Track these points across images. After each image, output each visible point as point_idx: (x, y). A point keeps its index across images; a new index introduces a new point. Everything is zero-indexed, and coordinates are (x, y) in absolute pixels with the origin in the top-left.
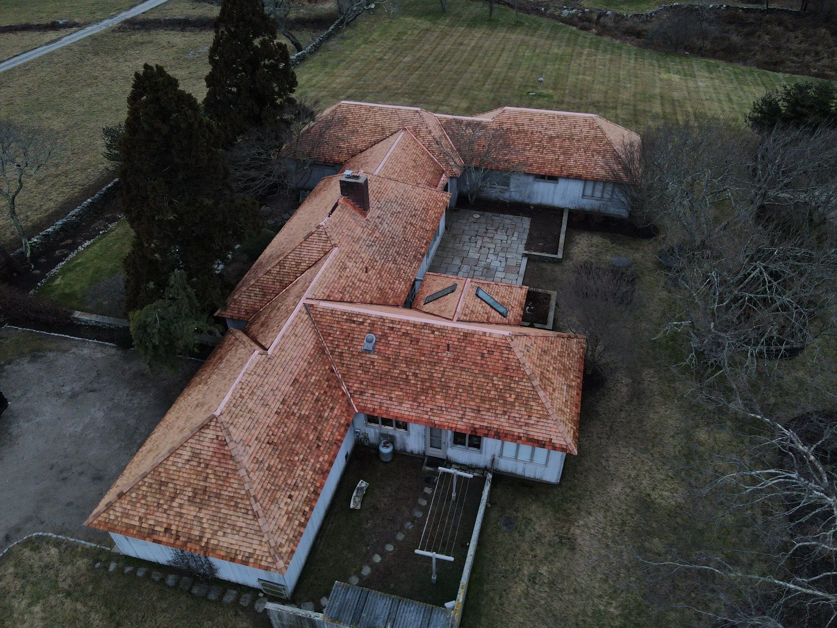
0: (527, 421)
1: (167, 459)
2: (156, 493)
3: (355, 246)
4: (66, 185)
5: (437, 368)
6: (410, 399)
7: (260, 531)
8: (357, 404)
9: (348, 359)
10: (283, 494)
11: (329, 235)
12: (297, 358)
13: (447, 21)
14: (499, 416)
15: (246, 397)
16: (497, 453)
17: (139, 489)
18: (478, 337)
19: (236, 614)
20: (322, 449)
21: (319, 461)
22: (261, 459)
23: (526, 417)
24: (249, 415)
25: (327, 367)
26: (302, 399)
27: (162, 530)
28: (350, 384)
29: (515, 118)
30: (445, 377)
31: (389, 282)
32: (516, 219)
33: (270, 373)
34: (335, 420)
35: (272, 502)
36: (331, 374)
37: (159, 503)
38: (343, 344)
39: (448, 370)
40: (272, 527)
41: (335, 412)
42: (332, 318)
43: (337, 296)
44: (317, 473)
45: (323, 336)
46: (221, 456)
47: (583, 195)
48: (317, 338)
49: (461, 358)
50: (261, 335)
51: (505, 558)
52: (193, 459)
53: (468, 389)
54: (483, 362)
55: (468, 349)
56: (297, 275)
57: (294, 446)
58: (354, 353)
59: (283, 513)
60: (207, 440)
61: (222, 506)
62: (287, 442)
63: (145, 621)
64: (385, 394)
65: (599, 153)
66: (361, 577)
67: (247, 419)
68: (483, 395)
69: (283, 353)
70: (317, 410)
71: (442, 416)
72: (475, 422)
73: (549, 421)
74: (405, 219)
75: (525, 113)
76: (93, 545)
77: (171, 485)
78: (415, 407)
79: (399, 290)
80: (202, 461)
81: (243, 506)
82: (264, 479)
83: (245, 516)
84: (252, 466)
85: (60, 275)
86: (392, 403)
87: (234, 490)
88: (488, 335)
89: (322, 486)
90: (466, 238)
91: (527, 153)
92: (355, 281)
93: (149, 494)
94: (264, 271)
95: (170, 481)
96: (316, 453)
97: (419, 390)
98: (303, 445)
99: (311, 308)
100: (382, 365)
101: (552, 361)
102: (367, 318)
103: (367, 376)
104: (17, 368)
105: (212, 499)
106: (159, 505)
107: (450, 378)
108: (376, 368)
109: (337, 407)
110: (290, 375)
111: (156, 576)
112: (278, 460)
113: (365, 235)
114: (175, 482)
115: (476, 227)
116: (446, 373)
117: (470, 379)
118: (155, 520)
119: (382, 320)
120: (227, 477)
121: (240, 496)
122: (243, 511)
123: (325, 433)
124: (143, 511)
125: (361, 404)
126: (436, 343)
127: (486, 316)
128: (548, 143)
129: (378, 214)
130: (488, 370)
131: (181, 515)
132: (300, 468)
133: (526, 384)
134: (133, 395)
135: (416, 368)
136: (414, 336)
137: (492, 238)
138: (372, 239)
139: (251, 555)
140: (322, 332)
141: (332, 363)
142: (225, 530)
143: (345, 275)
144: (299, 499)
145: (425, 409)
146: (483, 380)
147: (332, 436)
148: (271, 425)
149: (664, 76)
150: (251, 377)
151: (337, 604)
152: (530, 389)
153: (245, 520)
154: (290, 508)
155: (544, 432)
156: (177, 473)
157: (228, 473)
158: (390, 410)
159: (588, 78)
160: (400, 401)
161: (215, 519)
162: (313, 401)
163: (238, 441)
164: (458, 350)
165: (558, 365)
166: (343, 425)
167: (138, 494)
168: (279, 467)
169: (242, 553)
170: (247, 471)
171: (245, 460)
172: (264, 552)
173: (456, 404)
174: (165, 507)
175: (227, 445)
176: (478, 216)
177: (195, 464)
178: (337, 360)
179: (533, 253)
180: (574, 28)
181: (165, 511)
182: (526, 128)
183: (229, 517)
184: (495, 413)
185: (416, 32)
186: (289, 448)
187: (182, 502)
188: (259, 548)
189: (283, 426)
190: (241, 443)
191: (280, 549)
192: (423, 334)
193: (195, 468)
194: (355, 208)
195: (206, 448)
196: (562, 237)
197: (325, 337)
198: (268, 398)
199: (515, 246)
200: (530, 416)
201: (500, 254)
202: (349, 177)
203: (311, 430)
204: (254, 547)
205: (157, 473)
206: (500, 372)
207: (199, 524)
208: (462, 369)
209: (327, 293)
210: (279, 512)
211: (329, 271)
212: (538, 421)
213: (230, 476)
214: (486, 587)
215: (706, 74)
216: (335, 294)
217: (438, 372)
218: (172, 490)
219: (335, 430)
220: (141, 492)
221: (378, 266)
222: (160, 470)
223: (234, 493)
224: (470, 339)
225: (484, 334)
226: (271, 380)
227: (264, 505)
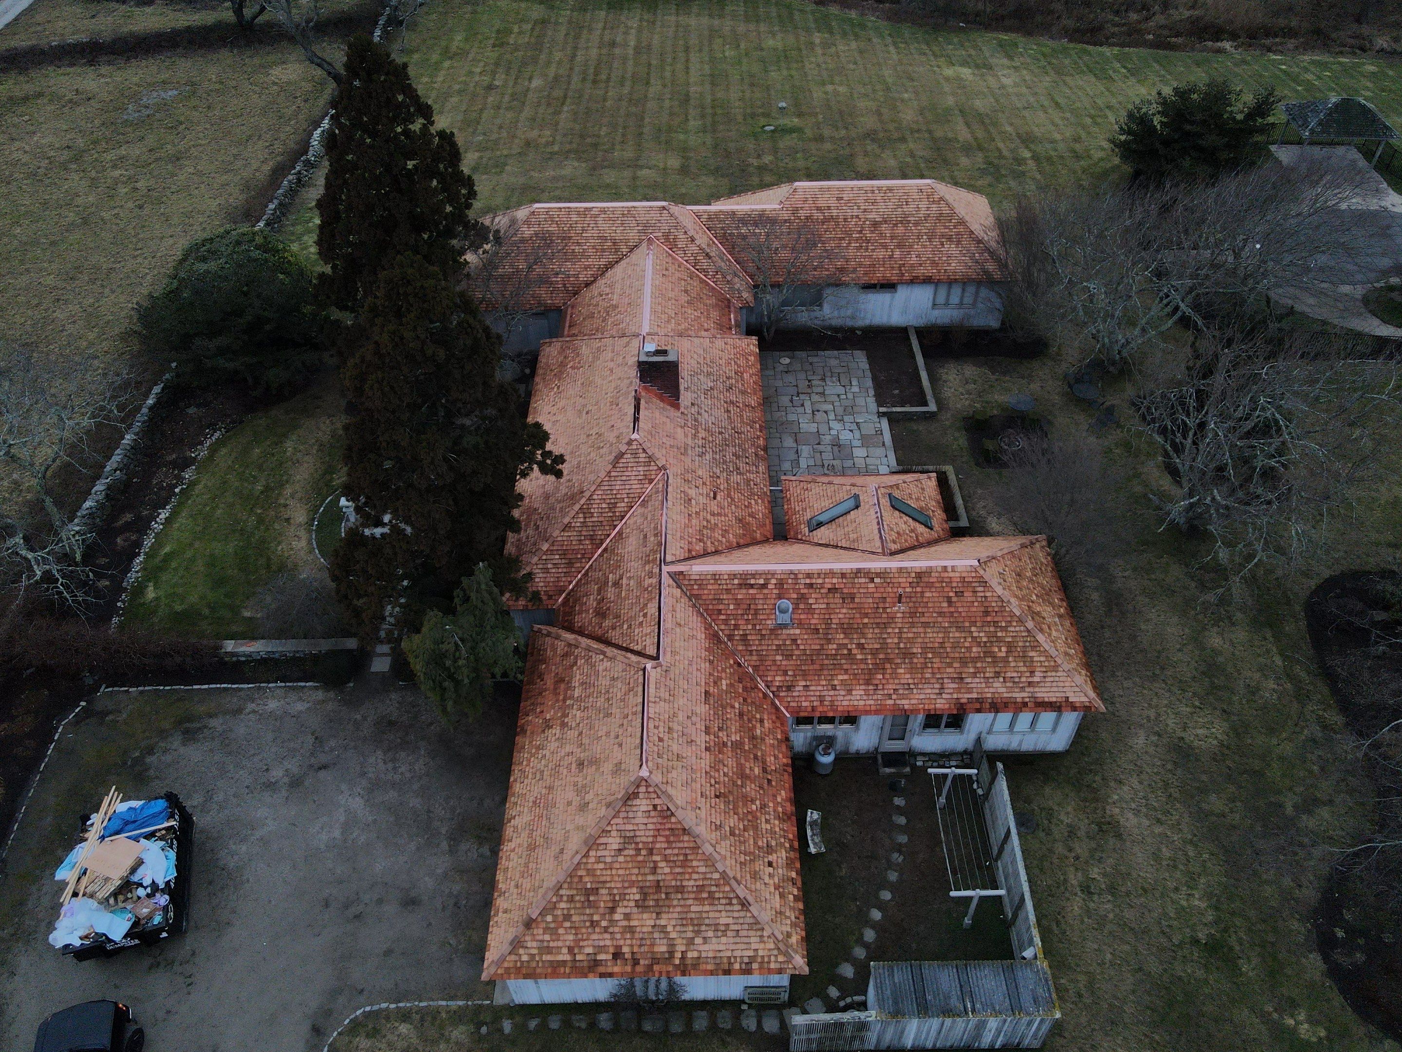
0: (1030, 680)
1: (586, 855)
2: (583, 908)
3: (686, 460)
5: (890, 630)
6: (862, 682)
7: (757, 923)
8: (786, 704)
9: (757, 642)
10: (761, 862)
11: (650, 452)
12: (695, 659)
14: (991, 680)
15: (667, 738)
16: (986, 729)
17: (555, 908)
18: (937, 574)
19: (724, 1043)
20: (774, 784)
21: (779, 803)
22: (718, 823)
23: (1028, 674)
24: (680, 764)
25: (732, 662)
26: (725, 719)
27: (610, 957)
28: (769, 679)
29: (815, 199)
30: (904, 641)
31: (745, 506)
32: (845, 356)
33: (676, 692)
34: (772, 737)
35: (755, 878)
36: (740, 670)
37: (592, 922)
38: (743, 622)
39: (905, 630)
40: (768, 913)
41: (766, 724)
42: (716, 587)
43: (697, 549)
44: (784, 821)
45: (710, 616)
46: (667, 833)
47: (934, 304)
48: (703, 620)
49: (920, 610)
50: (615, 634)
51: (1041, 870)
52: (627, 846)
53: (939, 651)
54: (952, 609)
55: (927, 594)
57: (744, 790)
58: (764, 632)
59: (772, 889)
60: (640, 814)
61: (690, 902)
62: (735, 788)
64: (824, 683)
65: (950, 239)
66: (866, 946)
67: (680, 770)
68: (962, 655)
69: (678, 658)
70: (746, 730)
71: (912, 697)
72: (960, 696)
73: (1059, 674)
74: (722, 397)
75: (829, 189)
76: (461, 1003)
77: (603, 891)
78: (871, 692)
79: (761, 515)
80: (641, 846)
81: (721, 895)
82: (733, 849)
83: (728, 908)
84: (713, 835)
85: (149, 580)
86: (837, 693)
87: (701, 876)
88: (950, 569)
90: (785, 400)
92: (709, 517)
93: (572, 912)
95: (600, 885)
96: (771, 792)
97: (871, 666)
98: (753, 786)
99: (681, 578)
100: (809, 642)
101: (1031, 586)
102: (769, 576)
103: (792, 663)
104: (168, 758)
105: (673, 896)
107: (911, 641)
108: (802, 647)
109: (766, 717)
110: (698, 688)
111: (580, 1021)
112: (736, 817)
113: (690, 439)
114: (608, 885)
115: (790, 378)
116: (904, 636)
117: (939, 638)
118: (594, 947)
119: (792, 576)
120: (687, 860)
121: (713, 883)
122: (723, 901)
123: (769, 760)
124: (571, 937)
125: (792, 704)
126: (880, 595)
128: (872, 232)
129: (690, 399)
130: (961, 619)
131: (631, 930)
132: (763, 820)
133: (1017, 629)
135: (859, 635)
136: (845, 591)
137: (823, 394)
138: (700, 444)
139: (752, 959)
140: (706, 610)
141: (735, 653)
142: (704, 934)
143: (694, 510)
144: (781, 865)
145: (886, 692)
146: (957, 635)
147: (776, 762)
148: (708, 769)
149: (949, 72)
150: (658, 705)
151: (889, 992)
152: (1023, 634)
153: (729, 914)
154: (776, 879)
155: (1056, 689)
156: (609, 872)
157: (686, 855)
158: (836, 703)
159: (841, 89)
160: (847, 687)
161: (685, 922)
162: (737, 718)
163: (684, 806)
164: (914, 599)
165: (1039, 589)
166: (782, 741)
167: (555, 916)
168: (741, 826)
169: (738, 960)
170: (710, 844)
171: (702, 830)
172: (770, 950)
173: (928, 676)
174: (604, 923)
175: (672, 814)
176: (788, 361)
177: (632, 852)
179: (895, 409)
181: (606, 930)
182: (835, 212)
183: (704, 915)
184: (984, 677)
186: (740, 795)
187: (628, 910)
188: (762, 946)
189: (721, 766)
190: (689, 807)
191: (789, 940)
192: (857, 586)
193: (634, 859)
194: (662, 400)
195: (642, 827)
196: (924, 375)
198: (689, 731)
199: (860, 401)
200: (1032, 672)
201: (846, 418)
202: (651, 353)
203: (752, 761)
204: (754, 946)
206: (978, 619)
207: (662, 935)
208: (926, 625)
209: (686, 547)
210: (768, 890)
212: (1044, 677)
213: (689, 857)
215: (1005, 61)
216: (694, 545)
217: (892, 635)
218: (608, 898)
220: (559, 912)
221: (723, 483)
222: (580, 873)
223: (703, 879)
224: (926, 580)
225: (945, 568)
226: (681, 703)
227: (748, 886)
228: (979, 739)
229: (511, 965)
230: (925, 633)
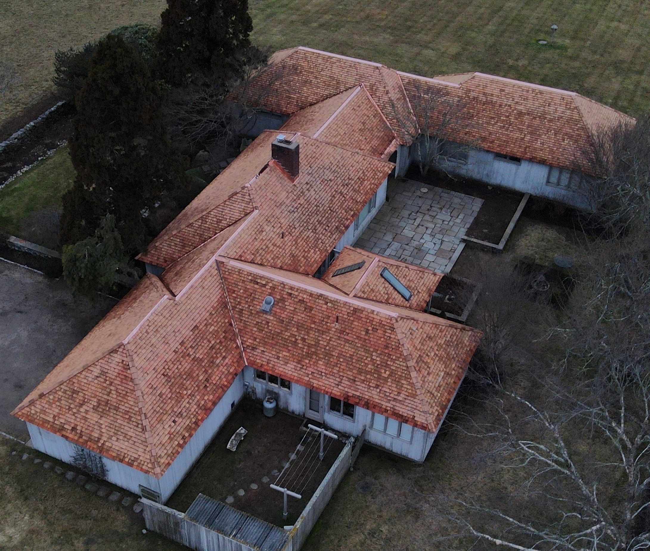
0: (396, 397)
1: (81, 373)
2: (68, 398)
3: (276, 211)
4: (10, 101)
5: (324, 336)
6: (295, 360)
7: (146, 442)
8: (248, 357)
9: (247, 316)
10: (169, 418)
11: (252, 196)
12: (201, 308)
14: (372, 388)
15: (151, 333)
16: (368, 423)
17: (56, 393)
18: (366, 314)
19: (118, 510)
20: (208, 389)
21: (204, 399)
22: (155, 386)
23: (396, 393)
24: (151, 349)
25: (227, 321)
26: (199, 344)
27: (70, 428)
28: (245, 339)
29: (485, 86)
30: (330, 346)
31: (304, 250)
33: (175, 317)
34: (225, 368)
35: (159, 422)
36: (229, 327)
37: (70, 407)
38: (244, 302)
39: (333, 340)
40: (155, 440)
41: (227, 361)
42: (238, 277)
43: (248, 257)
44: (201, 408)
45: (228, 292)
46: (123, 377)
47: (547, 182)
48: (222, 293)
49: (347, 331)
50: (173, 283)
51: (353, 513)
52: (101, 376)
53: (349, 360)
54: (367, 338)
55: (355, 323)
56: (217, 232)
57: (185, 382)
58: (253, 312)
59: (167, 433)
60: (114, 362)
61: (118, 417)
62: (179, 378)
63: (47, 500)
64: (274, 353)
65: (571, 137)
67: (149, 351)
68: (361, 367)
69: (189, 302)
70: (210, 356)
71: (320, 380)
72: (349, 391)
73: (415, 400)
74: (335, 187)
75: (497, 82)
76: (11, 437)
77: (80, 394)
78: (298, 369)
79: (313, 260)
80: (108, 379)
81: (135, 420)
82: (155, 402)
83: (135, 428)
84: (147, 390)
86: (278, 361)
87: (130, 406)
88: (375, 313)
89: (202, 420)
90: (406, 213)
92: (269, 245)
93: (63, 398)
94: (187, 224)
95: (81, 391)
96: (203, 392)
97: (304, 353)
98: (193, 383)
99: (222, 265)
100: (276, 326)
101: (436, 348)
102: (269, 281)
103: (261, 335)
105: (112, 411)
106: (70, 409)
107: (334, 348)
108: (270, 328)
109: (229, 357)
110: (192, 322)
111: (59, 470)
112: (169, 390)
113: (289, 200)
114: (84, 392)
115: (420, 202)
116: (331, 342)
117: (351, 351)
118: (65, 420)
119: (282, 285)
120: (126, 395)
121: (134, 412)
122: (134, 424)
123: (214, 377)
124: (57, 411)
125: (251, 358)
126: (327, 314)
127: (386, 296)
128: (516, 119)
129: (307, 180)
130: (369, 345)
131: (85, 419)
132: (187, 401)
133: (401, 363)
134: (53, 322)
135: (305, 333)
136: (308, 304)
137: (434, 217)
138: (295, 206)
139: (136, 459)
140: (227, 288)
141: (233, 317)
142: (118, 436)
143: (261, 238)
144: (181, 425)
145: (307, 371)
146: (363, 354)
147: (219, 381)
148: (168, 360)
150: (157, 317)
151: (198, 509)
152: (404, 368)
153: (135, 432)
154: (173, 430)
155: (409, 409)
156: (87, 386)
157: (127, 392)
158: (276, 367)
160: (286, 361)
161: (112, 426)
162: (208, 348)
163: (138, 368)
164: (346, 323)
165: (442, 353)
166: (231, 373)
167: (54, 397)
168: (169, 396)
169: (129, 457)
170: (142, 393)
171: (142, 384)
172: (146, 458)
173: (335, 371)
174: (75, 410)
175: (129, 369)
177: (103, 380)
178: (236, 316)
179: (472, 240)
181: (74, 414)
182: (495, 99)
183: (122, 427)
184: (369, 385)
186: (180, 382)
187: (88, 409)
188: (143, 455)
189: (178, 363)
190: (141, 370)
191: (159, 459)
192: (317, 304)
193: (102, 384)
194: (284, 172)
195: (113, 369)
196: (511, 226)
197: (230, 293)
198: (169, 338)
199: (456, 229)
200: (399, 393)
201: (438, 236)
202: (281, 141)
203: (201, 372)
204: (139, 453)
205: (71, 383)
206: (380, 349)
207: (98, 428)
208: (347, 341)
209: (240, 253)
210: (163, 431)
211: (246, 232)
212: (405, 399)
213: (128, 394)
214: (329, 532)
216: (247, 254)
217: (325, 340)
218: (82, 398)
219: (223, 376)
220: (57, 396)
221: (296, 233)
222: (74, 380)
223: (130, 408)
224: (359, 314)
225: (373, 312)
226: (174, 323)
227: (152, 422)
228: (364, 430)
229: (26, 412)
230: (344, 346)
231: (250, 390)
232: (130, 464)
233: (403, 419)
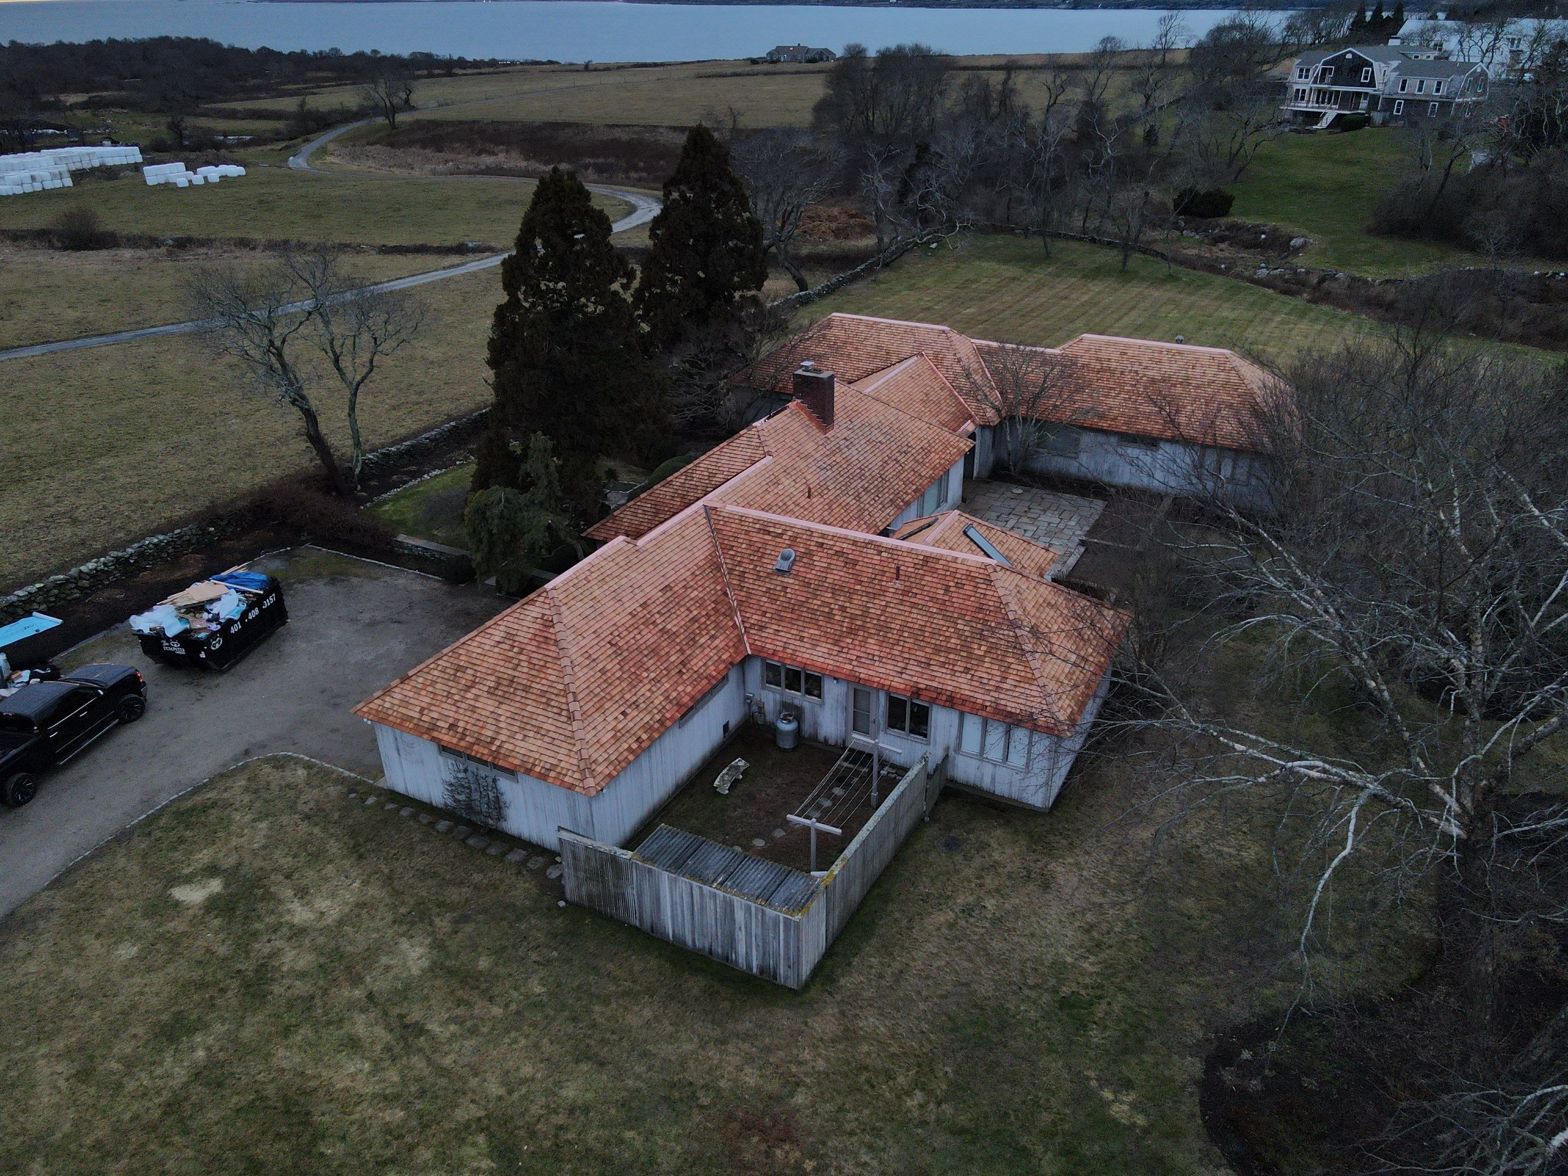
0: (1000, 685)
1: (472, 638)
3: (799, 463)
4: (427, 412)
5: (876, 601)
6: (829, 640)
7: (572, 737)
8: (752, 641)
9: (751, 581)
10: (616, 706)
11: (762, 439)
12: (677, 563)
13: (1050, 270)
14: (958, 674)
16: (952, 743)
18: (945, 563)
19: (519, 874)
20: (685, 677)
21: (676, 690)
22: (594, 657)
23: (999, 679)
24: (592, 603)
25: (718, 588)
26: (672, 611)
27: (447, 726)
28: (747, 615)
29: (1099, 350)
30: (887, 615)
32: (1082, 501)
33: (634, 568)
34: (714, 652)
35: (597, 709)
36: (723, 597)
37: (449, 693)
38: (747, 561)
39: (892, 605)
41: (717, 642)
42: (739, 527)
44: (670, 701)
45: (722, 548)
46: (541, 639)
48: (712, 549)
49: (914, 591)
51: (933, 881)
52: (506, 641)
53: (919, 635)
54: (946, 598)
55: (928, 579)
57: (645, 659)
58: (761, 574)
59: (609, 728)
60: (529, 618)
61: (529, 701)
62: (636, 652)
63: (397, 859)
64: (794, 632)
67: (587, 606)
68: (938, 642)
69: (658, 551)
70: (689, 631)
71: (872, 667)
72: (920, 680)
73: (1032, 688)
74: (889, 452)
76: (353, 775)
77: (470, 671)
78: (835, 653)
80: (516, 644)
81: (556, 704)
82: (593, 679)
83: (556, 717)
84: (581, 659)
85: (391, 501)
86: (802, 644)
87: (549, 683)
88: (960, 561)
90: (992, 514)
91: (1110, 402)
92: (788, 503)
93: (439, 680)
95: (470, 665)
96: (675, 679)
97: (844, 629)
98: (659, 663)
99: (715, 512)
100: (798, 593)
101: (1060, 620)
102: (788, 528)
103: (773, 606)
104: (309, 588)
105: (519, 693)
106: (449, 695)
107: (893, 617)
108: (789, 596)
110: (662, 579)
111: (425, 818)
112: (618, 666)
113: (819, 454)
114: (476, 667)
115: (1013, 504)
116: (888, 609)
117: (922, 620)
118: (440, 713)
119: (808, 533)
120: (544, 666)
121: (555, 691)
122: (555, 710)
123: (695, 661)
124: (428, 700)
125: (757, 642)
126: (881, 568)
128: (1147, 388)
129: (846, 435)
130: (951, 609)
131: (473, 709)
132: (648, 687)
133: (1006, 632)
135: (846, 599)
136: (851, 556)
137: (1035, 519)
138: (828, 463)
139: (554, 767)
140: (721, 543)
141: (728, 584)
142: (527, 733)
143: (775, 491)
144: (635, 721)
145: (849, 656)
146: (942, 622)
147: (703, 667)
148: (619, 624)
150: (606, 561)
151: (656, 846)
152: (1011, 640)
153: (555, 723)
154: (621, 726)
155: (1024, 702)
156: (482, 657)
157: (546, 662)
158: (797, 654)
160: (814, 642)
161: (516, 717)
162: (687, 619)
163: (568, 626)
164: (912, 580)
165: (1070, 629)
166: (724, 661)
167: (425, 679)
168: (618, 674)
169: (542, 763)
170: (571, 663)
171: (573, 651)
172: (572, 764)
173: (896, 652)
174: (456, 697)
175: (553, 626)
176: (1020, 491)
177: (507, 647)
178: (735, 582)
179: (1096, 541)
180: (1271, 291)
181: (455, 703)
182: (1113, 365)
184: (952, 669)
185: (995, 280)
186: (638, 659)
187: (480, 693)
188: (566, 759)
189: (636, 632)
190: (573, 629)
191: (594, 766)
192: (864, 555)
193: (506, 652)
194: (811, 419)
195: (525, 629)
197: (725, 550)
198: (624, 594)
199: (1069, 531)
200: (1004, 678)
202: (807, 369)
203: (674, 650)
204: (560, 757)
205: (456, 655)
206: (969, 613)
207: (494, 722)
208: (914, 605)
210: (604, 724)
211: (752, 480)
212: (1015, 686)
213: (548, 665)
214: (891, 905)
217: (877, 607)
218: (471, 678)
219: (710, 663)
220: (430, 677)
221: (831, 495)
222: (461, 651)
223: (550, 686)
224: (932, 565)
225: (955, 560)
226: (633, 575)
227: (585, 708)
228: (946, 757)
229: (374, 708)
230: (911, 612)
231: (755, 708)
232: (543, 777)
233: (1012, 721)
